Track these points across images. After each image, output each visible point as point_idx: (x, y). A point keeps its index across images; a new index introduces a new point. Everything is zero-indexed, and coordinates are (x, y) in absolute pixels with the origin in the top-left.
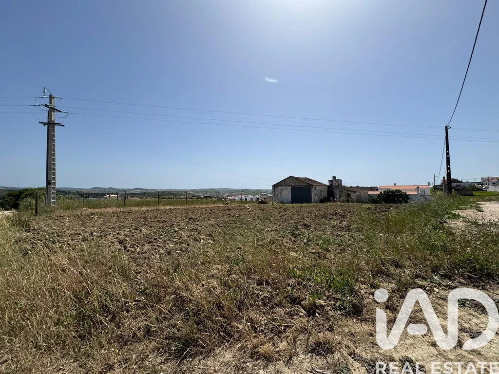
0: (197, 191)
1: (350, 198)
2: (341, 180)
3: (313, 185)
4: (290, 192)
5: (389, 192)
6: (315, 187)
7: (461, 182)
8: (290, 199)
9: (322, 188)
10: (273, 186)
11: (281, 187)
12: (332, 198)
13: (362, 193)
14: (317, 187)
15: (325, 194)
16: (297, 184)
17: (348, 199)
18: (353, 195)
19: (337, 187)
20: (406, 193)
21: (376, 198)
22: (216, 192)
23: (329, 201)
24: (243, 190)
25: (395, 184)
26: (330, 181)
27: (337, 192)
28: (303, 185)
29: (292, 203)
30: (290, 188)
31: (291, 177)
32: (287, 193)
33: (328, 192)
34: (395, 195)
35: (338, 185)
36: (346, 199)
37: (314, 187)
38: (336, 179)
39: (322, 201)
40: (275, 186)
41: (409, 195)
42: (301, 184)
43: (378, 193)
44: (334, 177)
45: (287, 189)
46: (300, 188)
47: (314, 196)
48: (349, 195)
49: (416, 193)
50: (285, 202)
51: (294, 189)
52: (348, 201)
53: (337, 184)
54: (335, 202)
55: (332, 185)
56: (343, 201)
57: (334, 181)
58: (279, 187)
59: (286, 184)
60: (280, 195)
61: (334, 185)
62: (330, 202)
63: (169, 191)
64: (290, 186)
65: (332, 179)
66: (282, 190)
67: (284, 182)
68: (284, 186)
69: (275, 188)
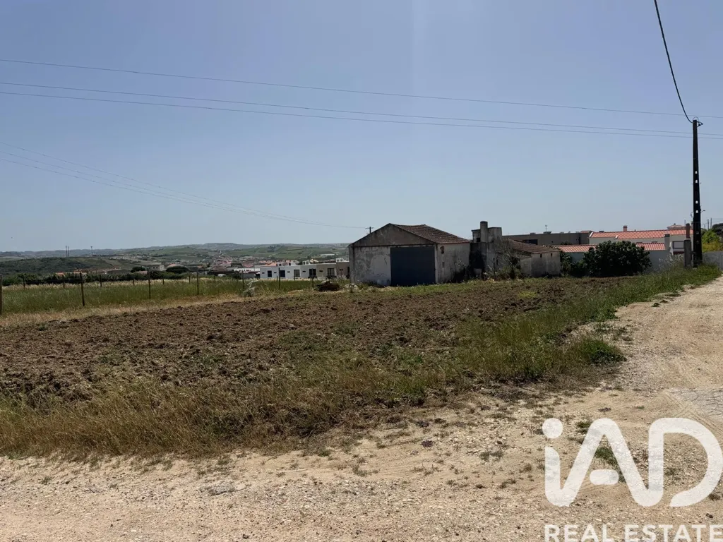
0: (145, 254)
1: (519, 267)
2: (499, 229)
3: (437, 244)
4: (388, 259)
5: (608, 247)
6: (442, 248)
8: (388, 276)
9: (459, 248)
11: (367, 249)
12: (478, 271)
13: (546, 256)
14: (447, 248)
15: (464, 262)
16: (404, 243)
17: (513, 271)
18: (525, 262)
19: (491, 246)
20: (643, 248)
21: (581, 262)
22: (199, 255)
23: (474, 276)
24: (272, 248)
25: (625, 227)
26: (474, 232)
27: (490, 256)
28: (416, 243)
29: (393, 284)
30: (387, 251)
31: (389, 225)
32: (381, 263)
33: (471, 256)
35: (493, 241)
36: (509, 271)
37: (439, 247)
38: (489, 227)
39: (458, 277)
40: (354, 247)
41: (648, 253)
42: (412, 240)
43: (585, 249)
44: (484, 224)
45: (382, 253)
46: (410, 250)
47: (441, 267)
48: (515, 261)
49: (662, 247)
50: (379, 281)
51: (396, 254)
52: (512, 276)
53: (490, 238)
54: (484, 278)
55: (479, 240)
56: (503, 277)
57: (483, 232)
58: (363, 250)
59: (379, 242)
60: (366, 267)
61: (483, 240)
62: (475, 278)
63: (65, 256)
64: (387, 246)
65: (479, 228)
66: (371, 256)
67: (376, 237)
68: (376, 246)
69: (356, 249)
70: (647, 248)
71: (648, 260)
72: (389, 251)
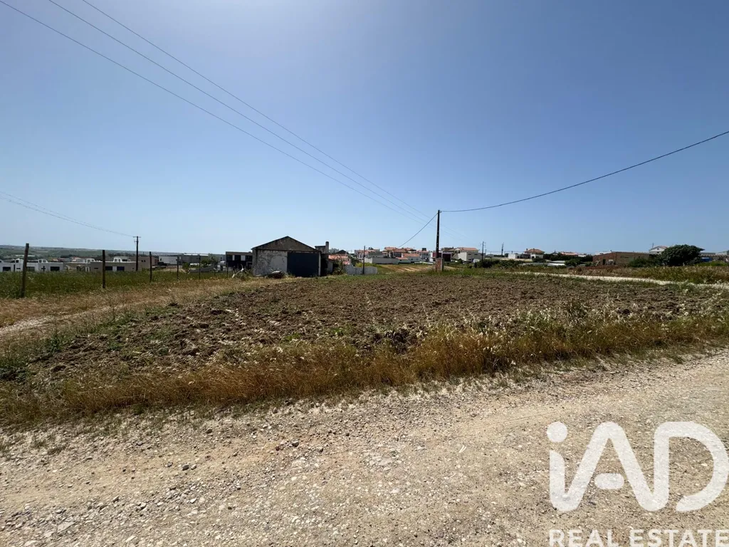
3: (320, 252)
4: (286, 259)
10: (254, 248)
11: (269, 252)
16: (298, 250)
28: (307, 251)
31: (287, 237)
32: (280, 262)
40: (257, 249)
42: (303, 249)
45: (281, 255)
46: (303, 255)
51: (291, 256)
57: (327, 248)
58: (265, 251)
59: (279, 247)
60: (266, 263)
64: (285, 251)
66: (272, 256)
67: (276, 244)
68: (275, 250)
69: (259, 252)
72: (286, 254)
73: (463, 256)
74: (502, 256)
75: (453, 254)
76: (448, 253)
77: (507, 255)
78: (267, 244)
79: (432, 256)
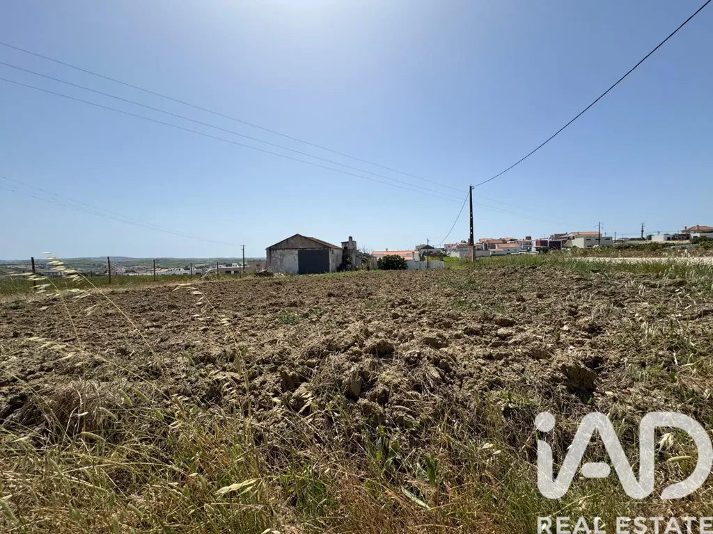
2: (356, 243)
3: (331, 248)
4: (297, 258)
7: (433, 248)
8: (296, 267)
9: (339, 252)
10: (267, 249)
11: (281, 251)
12: (349, 266)
14: (334, 251)
15: (340, 261)
16: (307, 246)
20: (404, 259)
23: (348, 269)
26: (343, 243)
28: (317, 247)
29: (301, 272)
30: (296, 252)
31: (297, 235)
32: (292, 259)
33: (343, 257)
34: (395, 262)
37: (331, 250)
38: (353, 240)
39: (340, 269)
40: (270, 250)
41: (406, 261)
42: (314, 246)
44: (351, 238)
45: (292, 254)
46: (313, 252)
47: (332, 263)
49: (412, 258)
51: (303, 255)
54: (351, 270)
55: (346, 248)
57: (350, 243)
58: (278, 251)
59: (290, 246)
60: (279, 263)
61: (348, 248)
64: (296, 249)
65: (348, 240)
66: (284, 255)
67: (287, 242)
68: (287, 249)
69: (272, 252)
70: (406, 259)
71: (406, 264)
72: (297, 252)
73: (579, 243)
74: (644, 239)
75: (564, 242)
76: (558, 240)
77: (650, 237)
78: (279, 243)
79: (535, 245)
